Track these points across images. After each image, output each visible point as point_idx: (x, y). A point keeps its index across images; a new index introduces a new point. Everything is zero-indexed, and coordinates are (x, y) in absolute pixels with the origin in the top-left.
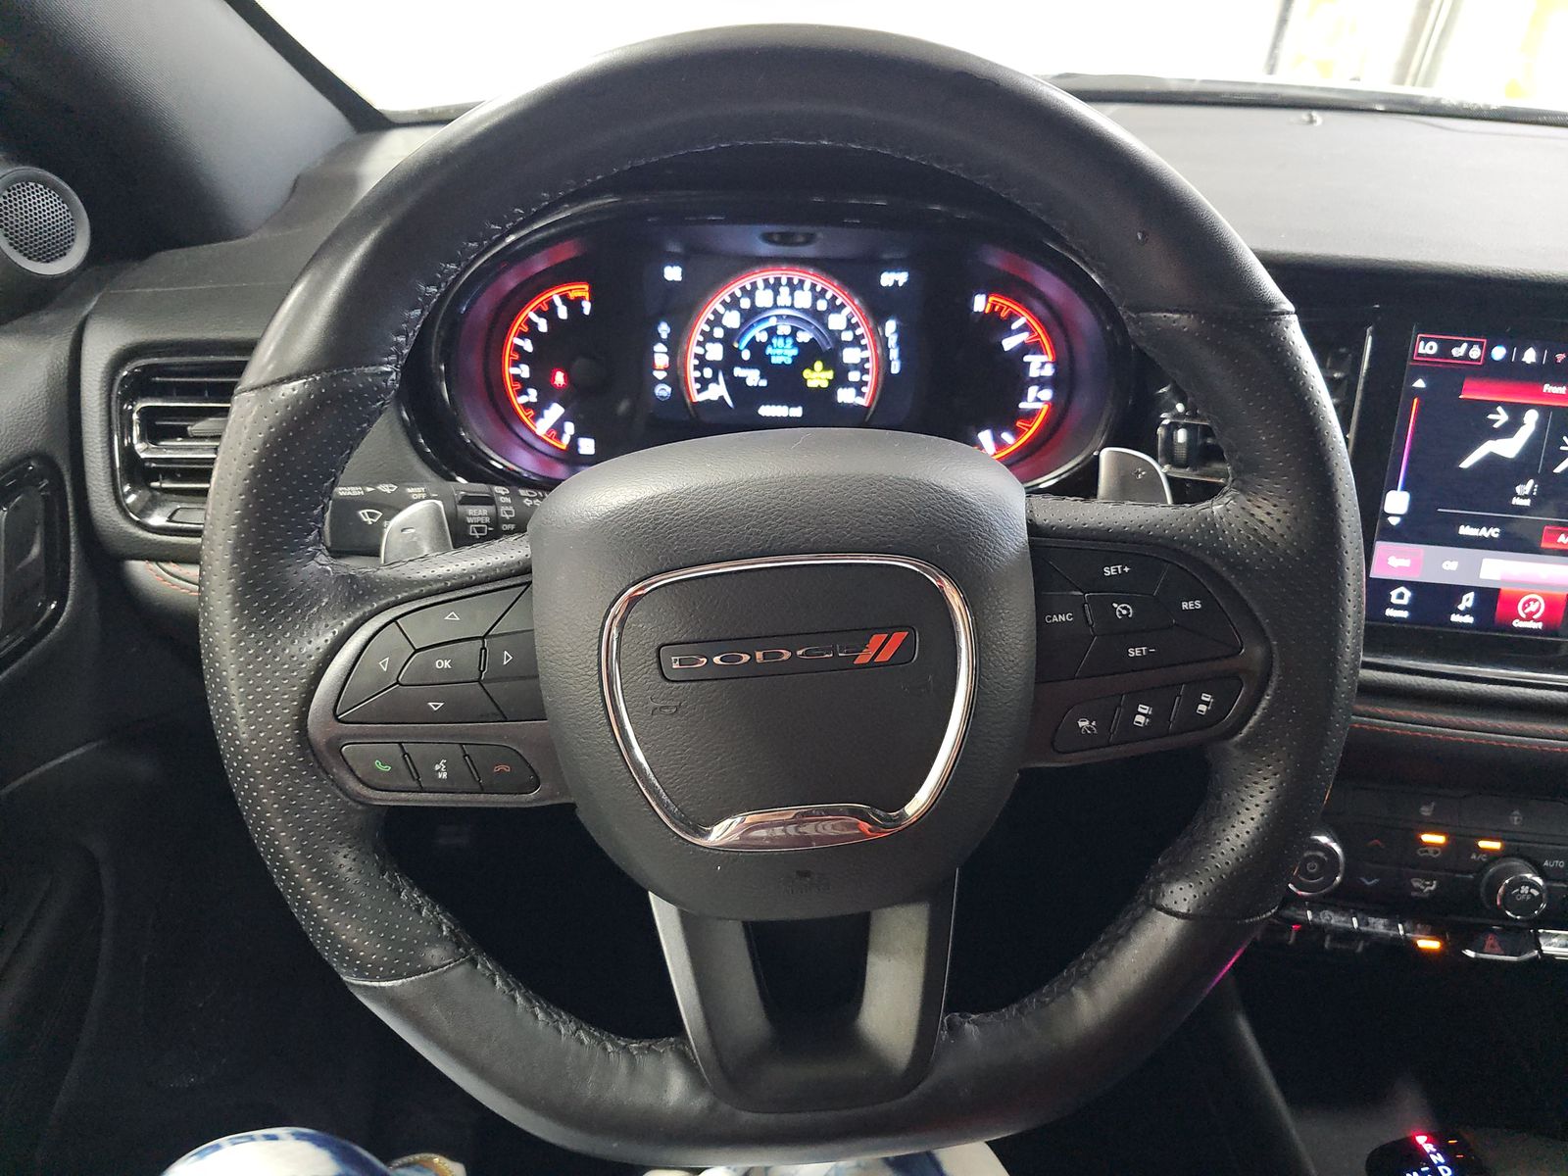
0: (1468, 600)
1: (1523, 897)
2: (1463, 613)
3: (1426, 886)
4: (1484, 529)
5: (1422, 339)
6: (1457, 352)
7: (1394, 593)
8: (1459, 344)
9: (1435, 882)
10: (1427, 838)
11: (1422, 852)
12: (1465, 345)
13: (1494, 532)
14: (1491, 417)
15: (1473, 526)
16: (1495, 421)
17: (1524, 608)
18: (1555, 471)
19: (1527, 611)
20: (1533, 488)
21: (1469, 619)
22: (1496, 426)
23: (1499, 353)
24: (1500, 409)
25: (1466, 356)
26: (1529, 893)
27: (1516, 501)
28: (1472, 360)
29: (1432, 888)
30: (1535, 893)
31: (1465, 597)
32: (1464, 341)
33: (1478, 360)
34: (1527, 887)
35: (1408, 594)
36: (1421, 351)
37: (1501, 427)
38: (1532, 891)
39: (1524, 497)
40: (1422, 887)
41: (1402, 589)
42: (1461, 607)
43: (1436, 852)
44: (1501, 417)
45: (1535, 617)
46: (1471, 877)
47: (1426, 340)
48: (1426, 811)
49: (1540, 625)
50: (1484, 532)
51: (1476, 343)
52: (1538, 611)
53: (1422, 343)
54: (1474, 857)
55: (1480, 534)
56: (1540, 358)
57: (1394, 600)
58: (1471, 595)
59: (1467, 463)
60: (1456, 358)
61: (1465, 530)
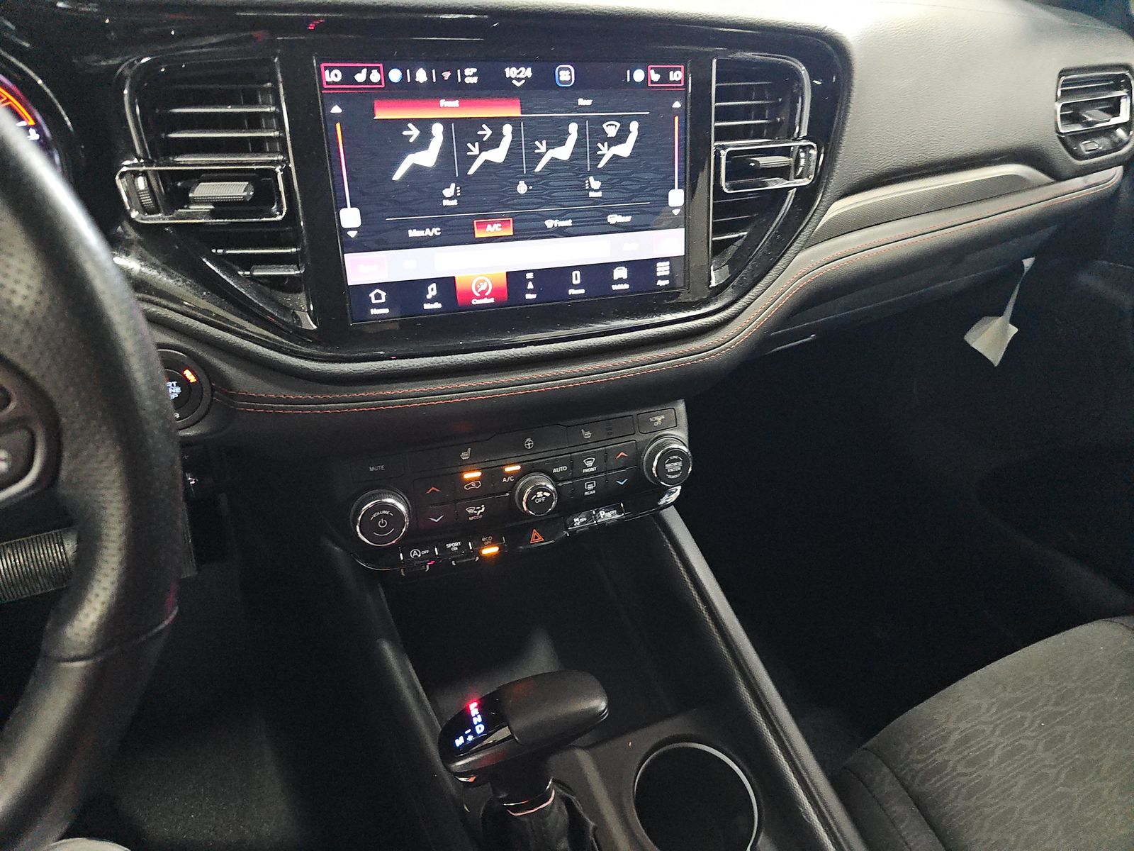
0: (432, 291)
1: (540, 501)
2: (432, 301)
3: (478, 510)
4: (428, 230)
5: (326, 68)
6: (360, 77)
7: (372, 295)
8: (359, 70)
9: (483, 506)
10: (467, 476)
11: (467, 487)
12: (365, 71)
13: (436, 231)
14: (405, 133)
15: (418, 229)
16: (411, 136)
17: (477, 289)
18: (469, 173)
19: (479, 290)
20: (456, 190)
21: (437, 305)
22: (411, 140)
23: (395, 75)
24: (410, 125)
25: (368, 81)
26: (544, 496)
27: (446, 203)
28: (374, 84)
29: (483, 510)
30: (548, 494)
31: (430, 288)
32: (364, 67)
33: (380, 83)
34: (541, 492)
35: (383, 294)
36: (328, 79)
37: (415, 140)
38: (545, 494)
39: (450, 199)
40: (476, 512)
41: (377, 291)
42: (429, 297)
43: (477, 485)
44: (414, 132)
45: (487, 294)
46: (507, 494)
47: (331, 69)
48: (465, 456)
49: (492, 300)
50: (428, 232)
51: (375, 68)
52: (488, 288)
53: (327, 72)
54: (504, 480)
55: (426, 235)
56: (429, 75)
57: (374, 301)
58: (434, 286)
59: (397, 176)
60: (361, 84)
61: (413, 233)
